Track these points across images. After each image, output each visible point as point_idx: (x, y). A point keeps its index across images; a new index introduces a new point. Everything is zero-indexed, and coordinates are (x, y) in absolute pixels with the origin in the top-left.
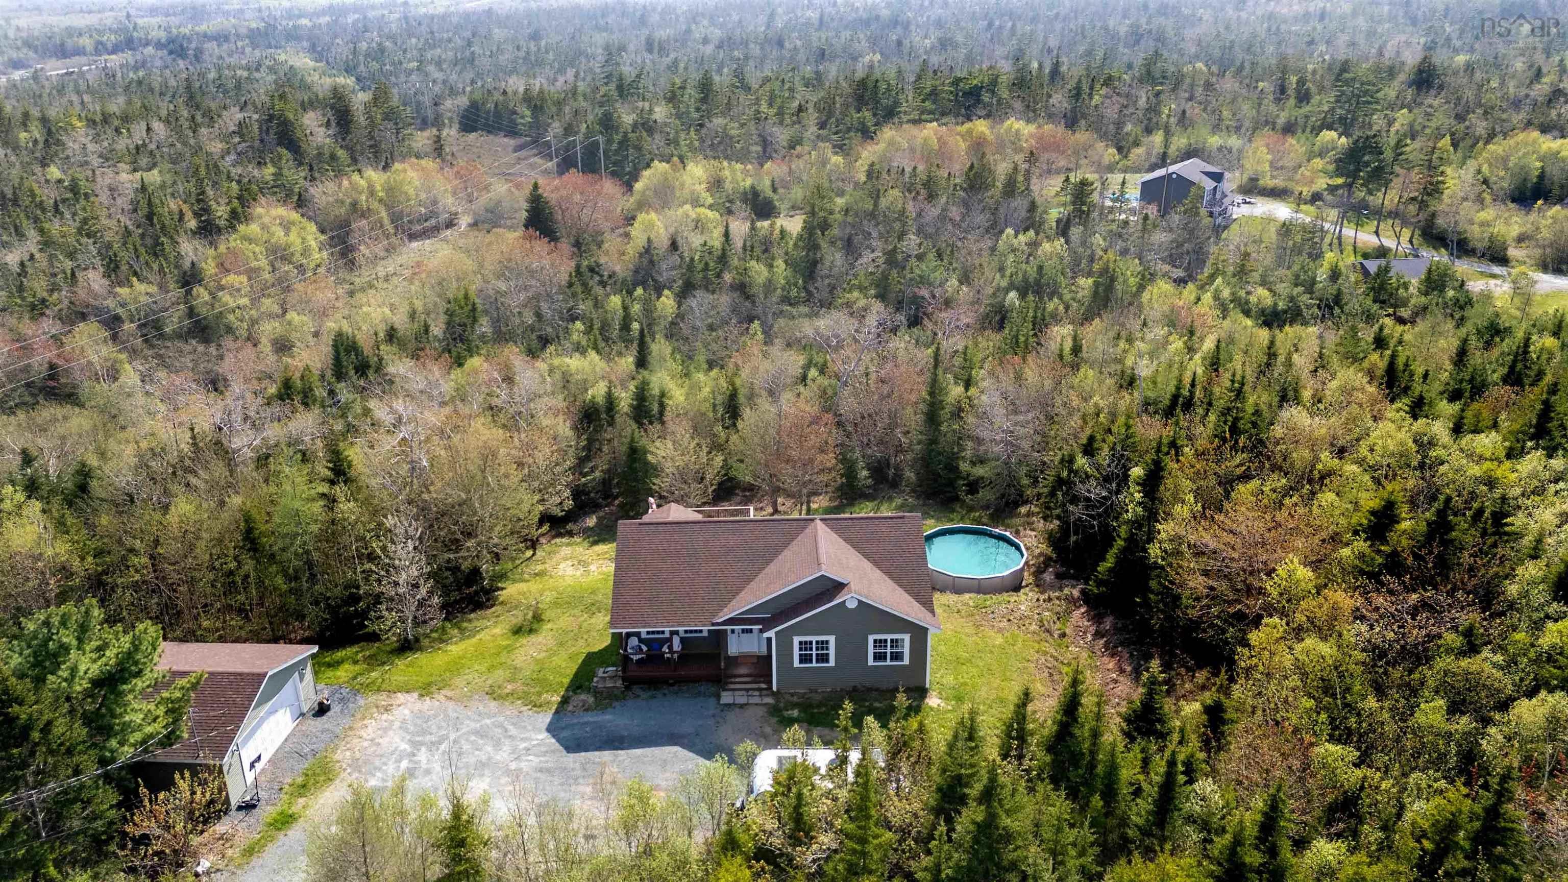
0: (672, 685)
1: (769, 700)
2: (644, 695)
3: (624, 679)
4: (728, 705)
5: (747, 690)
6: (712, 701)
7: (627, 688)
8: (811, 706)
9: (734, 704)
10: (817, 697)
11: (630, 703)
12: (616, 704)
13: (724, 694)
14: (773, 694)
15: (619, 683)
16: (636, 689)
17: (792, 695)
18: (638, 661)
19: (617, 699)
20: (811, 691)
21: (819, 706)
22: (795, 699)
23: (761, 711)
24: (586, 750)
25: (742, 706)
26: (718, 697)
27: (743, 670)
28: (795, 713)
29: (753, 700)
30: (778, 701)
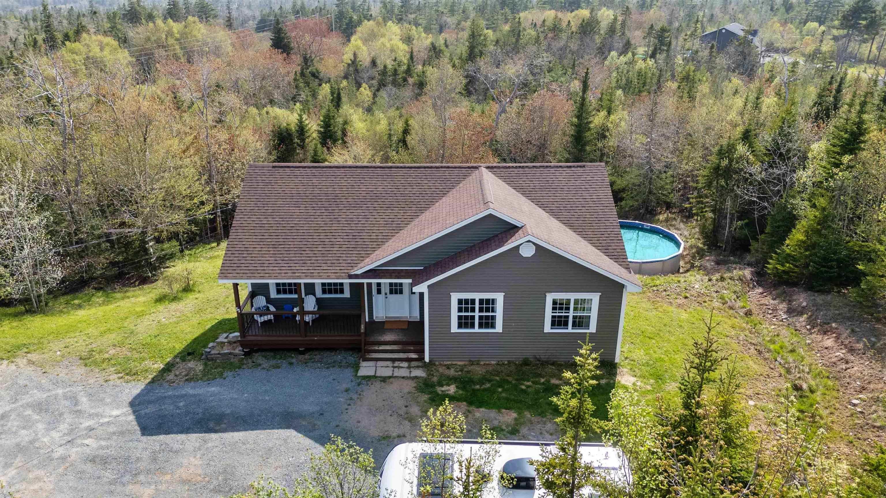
0: (303, 353)
1: (420, 373)
2: (265, 364)
3: (243, 344)
4: (368, 378)
5: (393, 360)
6: (348, 373)
7: (246, 354)
8: (471, 381)
9: (375, 377)
10: (479, 371)
11: (246, 373)
12: (228, 374)
13: (364, 364)
14: (425, 366)
15: (238, 350)
16: (258, 358)
17: (448, 367)
18: (264, 323)
19: (232, 367)
20: (472, 363)
21: (481, 382)
22: (452, 372)
23: (409, 386)
24: (168, 432)
25: (384, 379)
26: (357, 367)
27: (389, 337)
28: (452, 389)
29: (398, 373)
30: (430, 375)
